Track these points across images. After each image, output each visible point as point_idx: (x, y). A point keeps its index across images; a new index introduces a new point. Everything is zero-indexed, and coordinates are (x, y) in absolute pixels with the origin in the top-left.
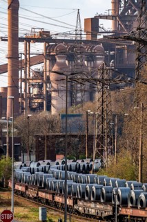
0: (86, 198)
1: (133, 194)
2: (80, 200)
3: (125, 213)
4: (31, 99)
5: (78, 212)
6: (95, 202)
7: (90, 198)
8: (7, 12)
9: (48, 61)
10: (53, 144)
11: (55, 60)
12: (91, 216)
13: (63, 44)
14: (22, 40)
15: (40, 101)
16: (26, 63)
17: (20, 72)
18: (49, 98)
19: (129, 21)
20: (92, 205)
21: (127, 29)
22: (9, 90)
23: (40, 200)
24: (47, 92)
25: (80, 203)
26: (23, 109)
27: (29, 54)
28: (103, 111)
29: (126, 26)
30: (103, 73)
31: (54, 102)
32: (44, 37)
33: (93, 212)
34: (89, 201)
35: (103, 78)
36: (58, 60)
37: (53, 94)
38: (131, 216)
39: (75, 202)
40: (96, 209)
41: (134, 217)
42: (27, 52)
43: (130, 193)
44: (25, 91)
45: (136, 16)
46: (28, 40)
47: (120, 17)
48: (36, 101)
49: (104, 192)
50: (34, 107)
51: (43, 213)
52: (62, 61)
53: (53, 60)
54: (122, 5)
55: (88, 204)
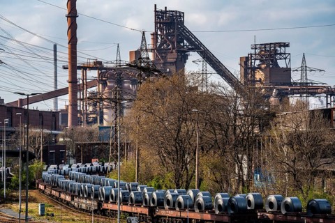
0: (81, 195)
1: (113, 192)
2: (76, 196)
3: (106, 208)
4: (87, 114)
5: (74, 206)
6: (86, 198)
7: (83, 195)
8: (67, 46)
9: (101, 85)
10: (89, 150)
11: (106, 84)
12: (83, 210)
13: (112, 71)
14: (80, 68)
15: (94, 116)
16: (83, 87)
17: (78, 93)
18: (102, 114)
19: (164, 53)
20: (84, 201)
21: (163, 59)
22: (70, 107)
23: (62, 201)
24: (100, 109)
25: (76, 199)
26: (81, 122)
27: (86, 79)
28: (116, 125)
29: (162, 57)
30: (116, 94)
31: (105, 117)
32: (98, 65)
33: (84, 206)
34: (83, 198)
35: (116, 98)
36: (108, 84)
37: (105, 110)
38: (111, 210)
39: (73, 199)
40: (86, 204)
41: (113, 210)
42: (84, 78)
43: (111, 191)
44: (83, 108)
45: (170, 49)
46: (85, 68)
47: (157, 50)
48: (92, 116)
49: (93, 190)
50: (90, 121)
51: (41, 208)
52: (112, 84)
53: (105, 84)
54: (159, 41)
55: (82, 201)
